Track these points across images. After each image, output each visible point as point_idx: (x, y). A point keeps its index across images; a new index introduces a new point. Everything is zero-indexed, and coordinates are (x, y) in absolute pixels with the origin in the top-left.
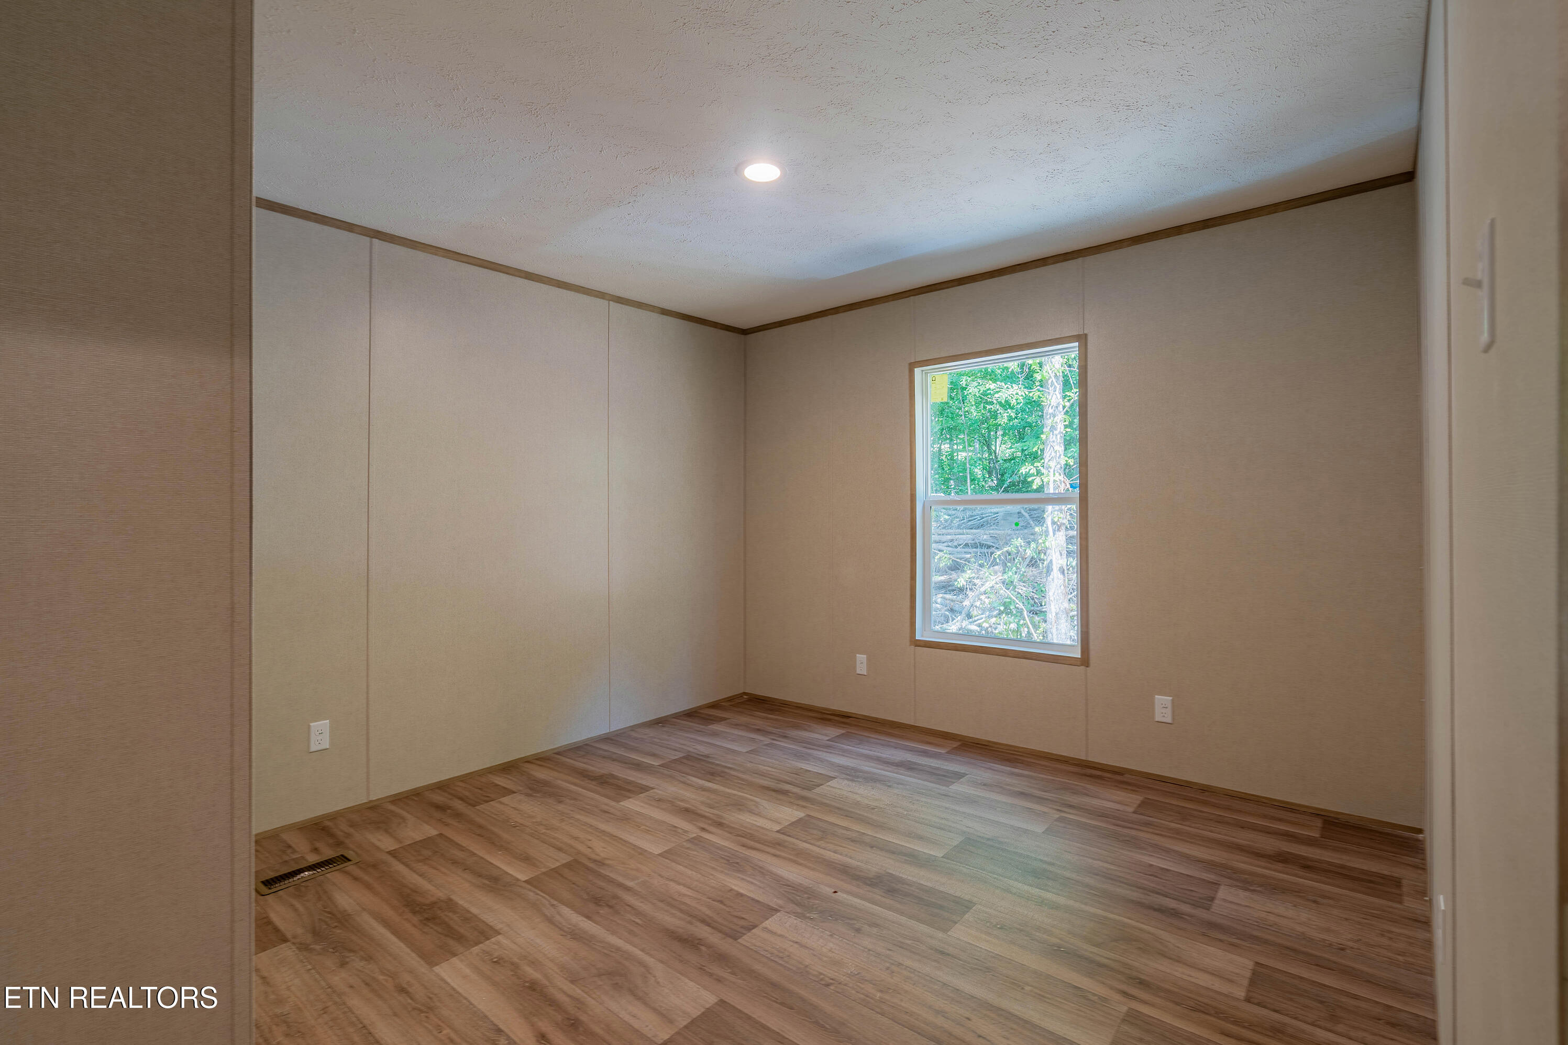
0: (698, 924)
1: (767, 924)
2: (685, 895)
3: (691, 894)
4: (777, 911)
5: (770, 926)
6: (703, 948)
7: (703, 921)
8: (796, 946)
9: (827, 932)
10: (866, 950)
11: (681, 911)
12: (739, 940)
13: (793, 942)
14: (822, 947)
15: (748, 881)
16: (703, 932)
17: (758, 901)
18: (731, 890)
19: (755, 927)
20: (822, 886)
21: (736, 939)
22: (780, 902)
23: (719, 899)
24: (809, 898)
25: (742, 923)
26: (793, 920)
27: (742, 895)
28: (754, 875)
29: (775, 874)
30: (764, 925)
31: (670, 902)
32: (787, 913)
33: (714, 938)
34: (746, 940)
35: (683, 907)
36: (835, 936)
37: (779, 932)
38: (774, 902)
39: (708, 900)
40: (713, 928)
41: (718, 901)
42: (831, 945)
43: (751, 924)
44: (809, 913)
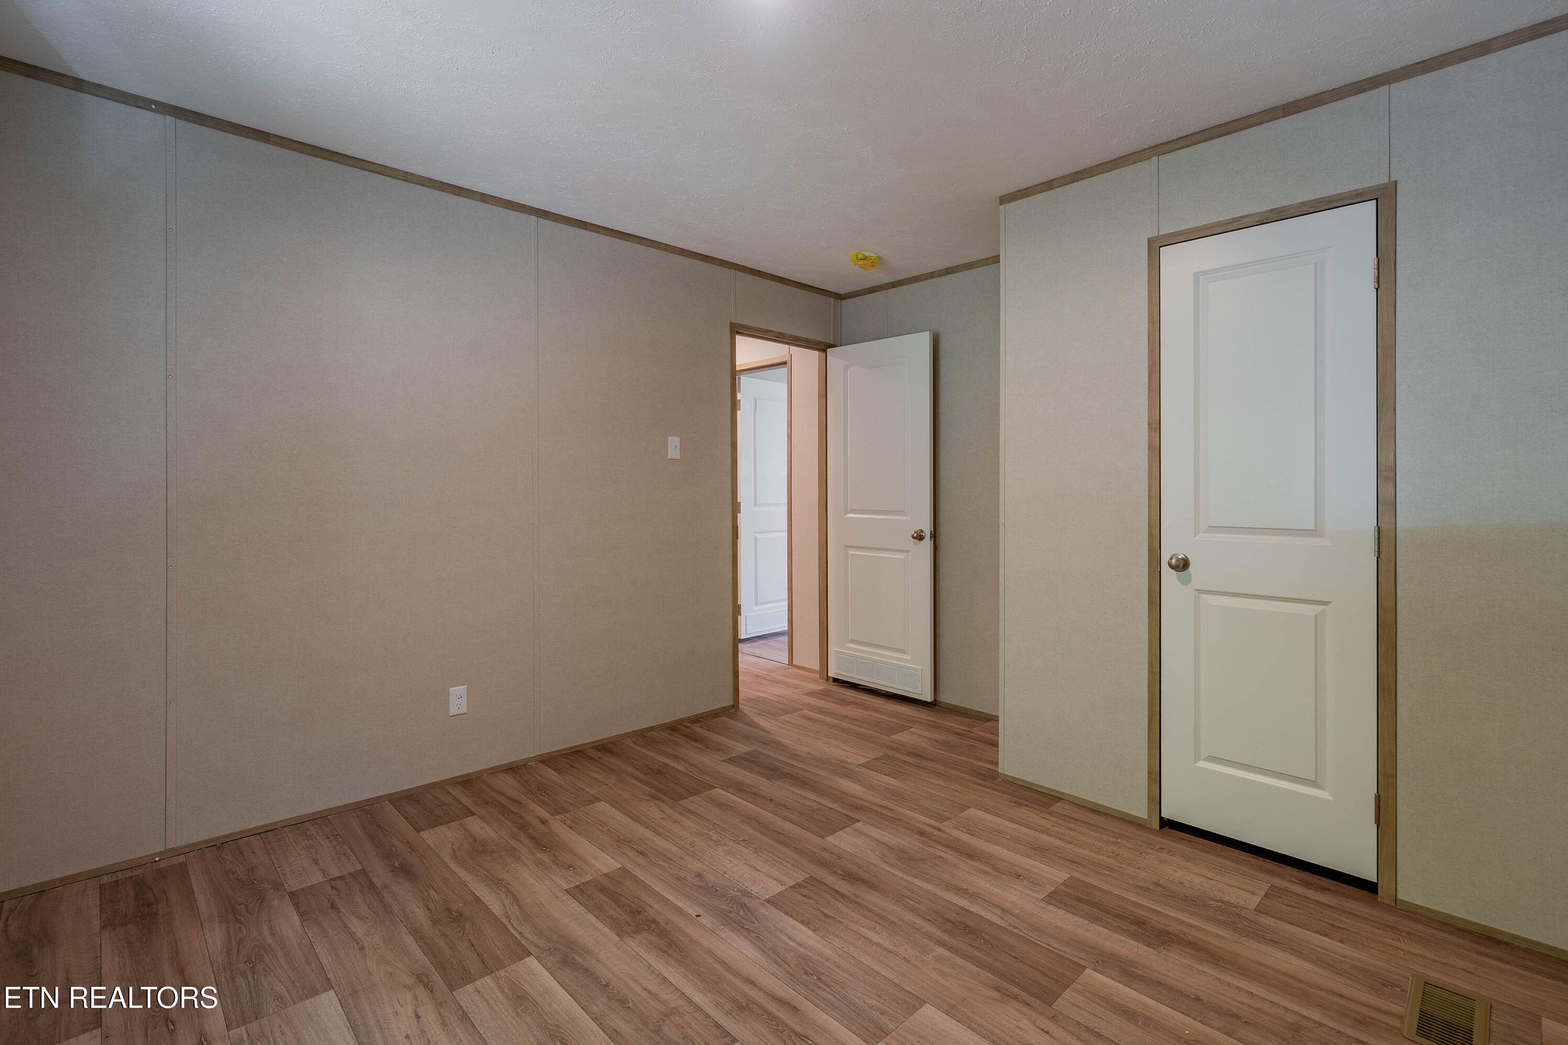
0: (848, 894)
1: (781, 889)
2: (869, 928)
3: (861, 928)
4: (768, 901)
5: (778, 886)
6: (840, 872)
7: (843, 896)
8: (759, 868)
9: (727, 876)
10: (701, 860)
11: (867, 909)
12: (808, 876)
13: (760, 871)
14: (736, 865)
15: (794, 941)
16: (842, 886)
17: (786, 913)
18: (815, 931)
19: (792, 887)
20: (709, 925)
21: (811, 877)
22: (762, 910)
23: (829, 920)
24: (730, 912)
25: (805, 892)
26: (755, 890)
27: (803, 922)
28: (786, 949)
29: (760, 948)
30: (784, 888)
31: (882, 920)
32: (758, 898)
33: (830, 879)
34: (802, 876)
35: (869, 914)
36: (721, 872)
37: (770, 880)
38: (770, 912)
39: (841, 919)
40: (834, 889)
41: (829, 917)
42: (728, 866)
43: (795, 890)
44: (737, 896)
